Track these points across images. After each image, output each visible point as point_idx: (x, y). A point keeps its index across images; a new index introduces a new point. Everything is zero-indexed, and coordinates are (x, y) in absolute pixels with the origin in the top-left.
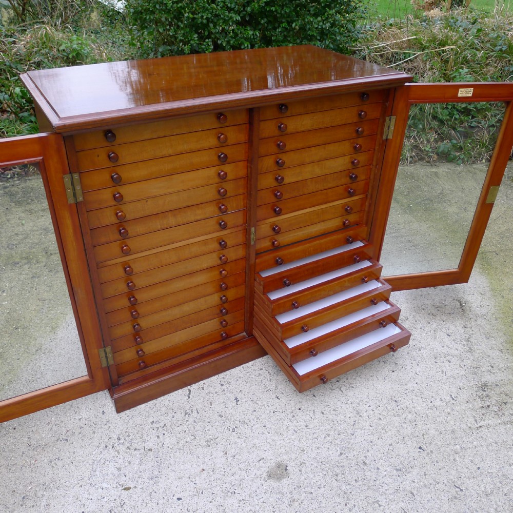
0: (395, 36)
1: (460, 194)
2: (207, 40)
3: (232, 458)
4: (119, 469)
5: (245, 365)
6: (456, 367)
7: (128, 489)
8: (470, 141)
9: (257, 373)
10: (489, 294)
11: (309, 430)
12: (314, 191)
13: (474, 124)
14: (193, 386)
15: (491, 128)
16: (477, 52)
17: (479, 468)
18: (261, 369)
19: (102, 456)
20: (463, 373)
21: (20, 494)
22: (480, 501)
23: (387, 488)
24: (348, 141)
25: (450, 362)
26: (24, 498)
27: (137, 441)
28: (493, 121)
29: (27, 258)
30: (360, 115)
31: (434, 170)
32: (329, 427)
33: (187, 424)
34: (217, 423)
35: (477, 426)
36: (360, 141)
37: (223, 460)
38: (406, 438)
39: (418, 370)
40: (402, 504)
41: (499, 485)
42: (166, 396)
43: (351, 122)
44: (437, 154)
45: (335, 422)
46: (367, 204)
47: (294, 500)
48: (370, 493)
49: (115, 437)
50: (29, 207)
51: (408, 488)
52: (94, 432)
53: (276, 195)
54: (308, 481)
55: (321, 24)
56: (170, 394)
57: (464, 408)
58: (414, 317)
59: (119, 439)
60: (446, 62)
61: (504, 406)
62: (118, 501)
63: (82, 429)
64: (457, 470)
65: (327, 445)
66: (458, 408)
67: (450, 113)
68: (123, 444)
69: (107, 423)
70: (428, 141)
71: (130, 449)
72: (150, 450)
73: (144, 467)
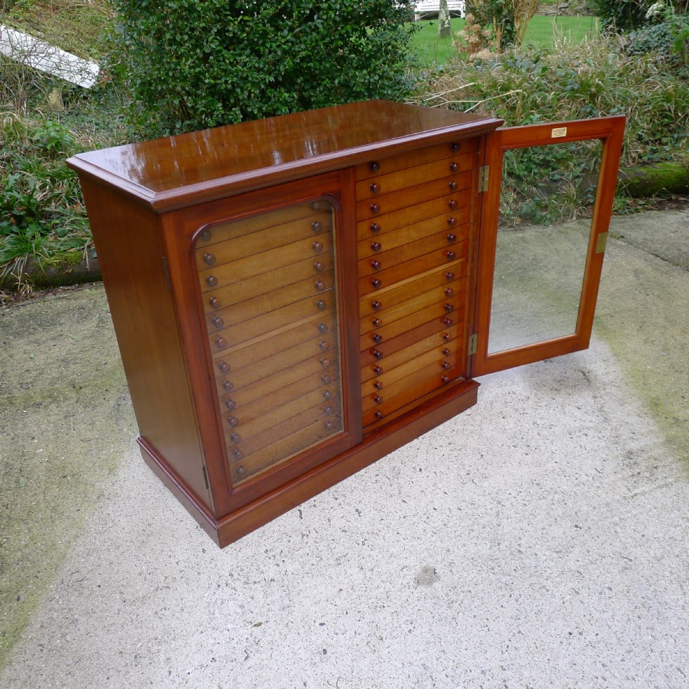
0: (449, 85)
1: (556, 257)
2: (234, 109)
3: (370, 572)
4: (242, 607)
5: (357, 474)
6: (595, 439)
7: (260, 624)
8: (554, 196)
9: (373, 480)
10: (612, 360)
11: (449, 529)
12: (412, 257)
13: (557, 177)
14: (303, 505)
15: (577, 180)
16: (547, 94)
17: (643, 535)
18: (377, 475)
19: (217, 596)
20: (603, 444)
21: (130, 654)
22: (652, 566)
23: (550, 572)
24: (441, 198)
25: (586, 435)
26: (136, 657)
27: (254, 574)
28: (578, 171)
29: (50, 396)
30: (452, 168)
31: (520, 235)
32: (471, 522)
33: (307, 546)
34: (342, 540)
35: (631, 494)
36: (455, 196)
37: (361, 575)
38: (559, 519)
39: (554, 448)
40: (571, 585)
41: (668, 548)
42: (274, 521)
43: (443, 176)
44: (520, 216)
45: (476, 516)
46: (468, 268)
47: (452, 602)
48: (534, 580)
49: (227, 574)
50: (32, 338)
51: (574, 568)
52: (199, 573)
53: (373, 266)
54: (462, 580)
55: (368, 77)
56: (278, 518)
57: (613, 479)
58: (536, 395)
59: (231, 575)
60: (513, 108)
61: (655, 470)
62: (252, 639)
63: (183, 573)
64: (621, 541)
65: (474, 540)
66: (606, 480)
67: (526, 167)
68: (238, 579)
69: (212, 561)
70: (508, 203)
71: (248, 583)
72: (273, 580)
73: (270, 599)
